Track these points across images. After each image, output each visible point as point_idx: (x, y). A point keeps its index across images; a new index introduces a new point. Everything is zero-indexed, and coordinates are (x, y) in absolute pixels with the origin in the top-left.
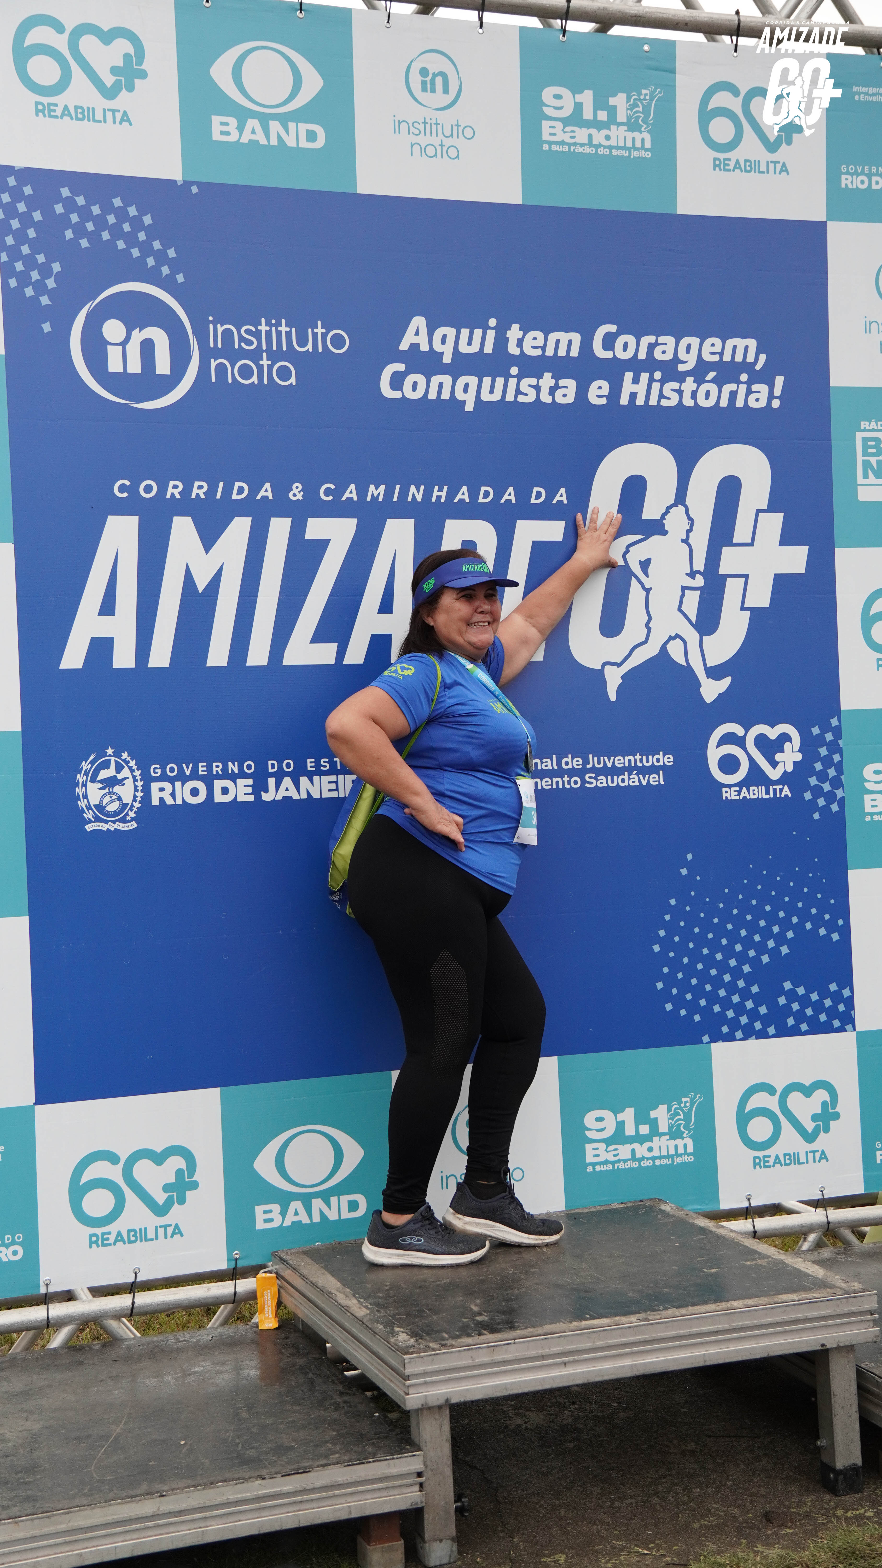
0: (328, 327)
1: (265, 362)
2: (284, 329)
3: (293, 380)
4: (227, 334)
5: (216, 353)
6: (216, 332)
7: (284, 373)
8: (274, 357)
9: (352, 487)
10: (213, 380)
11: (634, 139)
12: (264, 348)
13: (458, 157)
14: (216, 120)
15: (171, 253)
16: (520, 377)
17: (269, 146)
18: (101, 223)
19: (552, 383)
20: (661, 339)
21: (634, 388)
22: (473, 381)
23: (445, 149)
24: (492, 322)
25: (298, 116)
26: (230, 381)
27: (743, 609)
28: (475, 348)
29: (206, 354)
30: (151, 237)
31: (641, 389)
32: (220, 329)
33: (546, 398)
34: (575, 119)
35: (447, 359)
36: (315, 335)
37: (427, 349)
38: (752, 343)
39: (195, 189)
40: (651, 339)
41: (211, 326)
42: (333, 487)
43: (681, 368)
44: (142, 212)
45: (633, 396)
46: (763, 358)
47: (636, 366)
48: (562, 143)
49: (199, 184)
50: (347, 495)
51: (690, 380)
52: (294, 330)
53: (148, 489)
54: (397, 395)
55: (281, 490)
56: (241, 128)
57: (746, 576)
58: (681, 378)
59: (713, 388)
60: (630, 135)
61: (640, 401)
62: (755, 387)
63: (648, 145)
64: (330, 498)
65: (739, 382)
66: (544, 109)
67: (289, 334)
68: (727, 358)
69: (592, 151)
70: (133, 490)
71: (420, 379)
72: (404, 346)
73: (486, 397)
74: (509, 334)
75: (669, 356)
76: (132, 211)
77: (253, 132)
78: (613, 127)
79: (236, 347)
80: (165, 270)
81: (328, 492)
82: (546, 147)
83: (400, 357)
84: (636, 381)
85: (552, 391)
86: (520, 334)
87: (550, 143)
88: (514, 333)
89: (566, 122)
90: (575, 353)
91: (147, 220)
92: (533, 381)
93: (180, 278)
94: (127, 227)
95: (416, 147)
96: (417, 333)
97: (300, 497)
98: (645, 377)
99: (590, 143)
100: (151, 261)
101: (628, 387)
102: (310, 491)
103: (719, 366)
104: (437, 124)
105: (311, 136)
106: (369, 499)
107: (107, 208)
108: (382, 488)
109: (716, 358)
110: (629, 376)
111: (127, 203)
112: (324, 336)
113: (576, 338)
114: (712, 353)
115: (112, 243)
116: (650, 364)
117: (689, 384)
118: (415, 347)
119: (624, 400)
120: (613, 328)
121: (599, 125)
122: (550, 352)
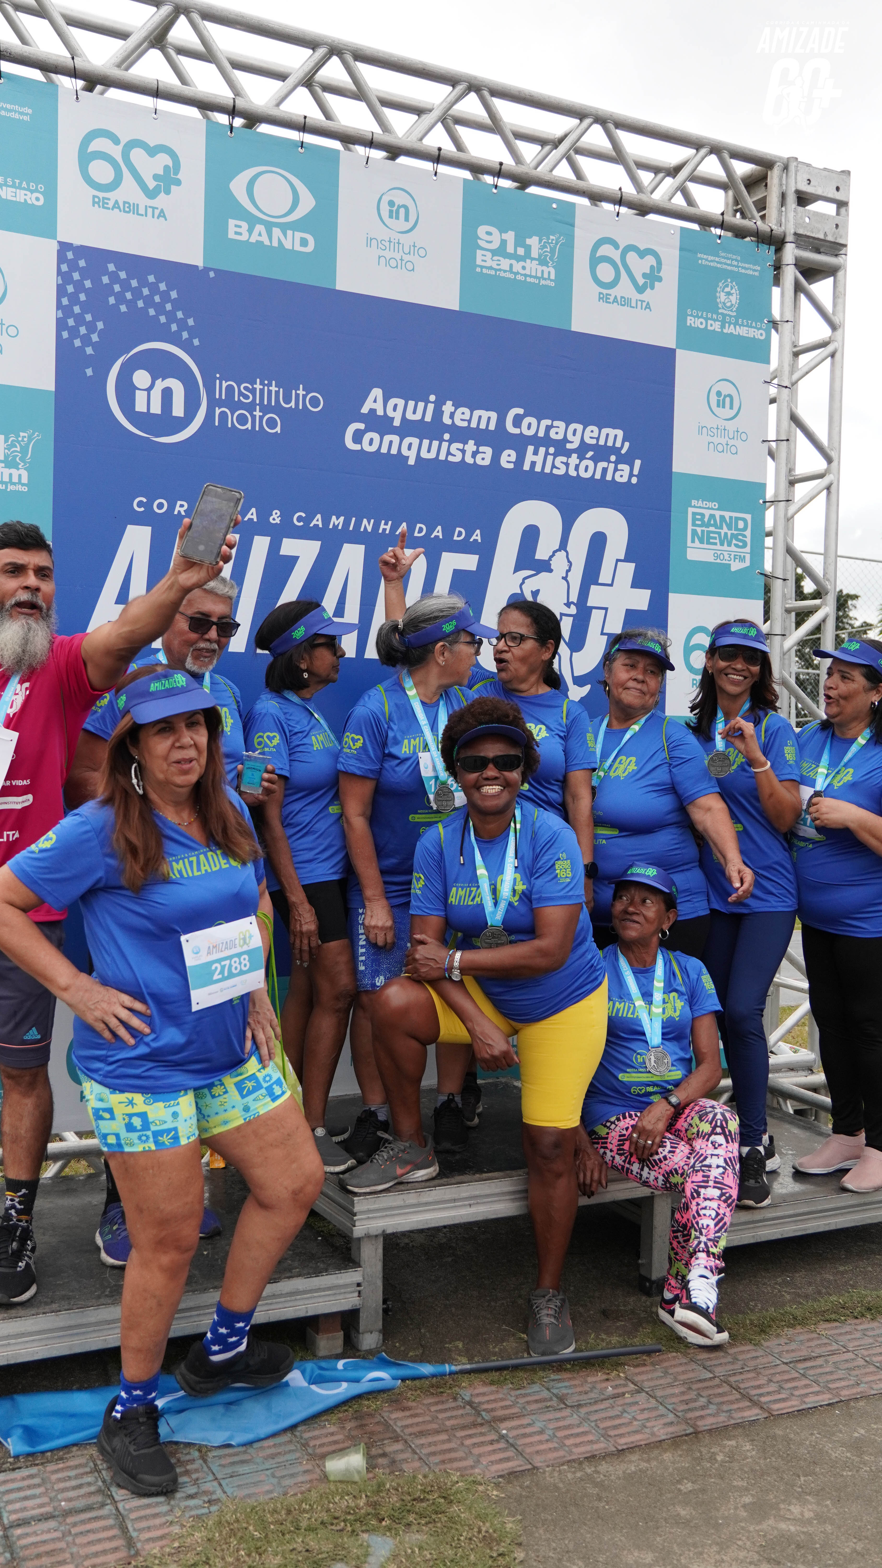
0: (308, 390)
1: (258, 413)
2: (274, 388)
3: (278, 429)
4: (230, 389)
5: (220, 403)
6: (222, 387)
7: (272, 423)
8: (265, 410)
9: (319, 516)
10: (217, 424)
11: (543, 271)
12: (258, 402)
13: (413, 270)
14: (232, 223)
15: (191, 322)
16: (451, 442)
17: (271, 247)
18: (137, 293)
19: (474, 449)
20: (556, 423)
21: (535, 458)
22: (415, 441)
23: (404, 263)
24: (432, 398)
25: (295, 226)
26: (230, 426)
27: (602, 634)
28: (418, 417)
29: (213, 403)
30: (175, 308)
31: (539, 459)
32: (224, 385)
33: (469, 460)
34: (501, 251)
35: (397, 423)
36: (297, 395)
37: (382, 414)
38: (620, 433)
39: (212, 274)
40: (548, 422)
41: (218, 381)
42: (304, 515)
43: (569, 446)
44: (170, 288)
45: (533, 464)
46: (627, 444)
47: (537, 442)
48: (491, 268)
49: (216, 271)
50: (314, 522)
51: (574, 456)
52: (281, 390)
53: (160, 506)
54: (357, 447)
55: (264, 515)
56: (250, 231)
57: (606, 609)
58: (568, 453)
59: (591, 464)
60: (540, 268)
61: (538, 469)
62: (620, 466)
63: (553, 277)
64: (301, 524)
65: (609, 462)
66: (479, 241)
67: (277, 393)
68: (602, 442)
69: (512, 276)
70: (148, 506)
71: (376, 436)
72: (365, 410)
73: (424, 455)
74: (444, 408)
75: (560, 437)
76: (163, 287)
77: (260, 235)
78: (528, 261)
79: (236, 399)
80: (185, 335)
81: (300, 519)
82: (478, 270)
83: (361, 418)
84: (536, 453)
85: (474, 454)
86: (453, 409)
87: (482, 267)
88: (448, 407)
89: (494, 253)
90: (492, 427)
91: (174, 294)
92: (460, 446)
93: (196, 342)
94: (157, 299)
95: (382, 259)
96: (375, 401)
97: (278, 521)
98: (542, 450)
99: (511, 271)
100: (174, 327)
101: (529, 457)
102: (286, 517)
103: (595, 447)
104: (399, 243)
105: (304, 243)
106: (331, 527)
107: (143, 283)
108: (342, 519)
109: (594, 442)
110: (531, 449)
111: (159, 280)
112: (304, 397)
113: (494, 416)
114: (591, 438)
115: (145, 310)
116: (546, 441)
117: (574, 460)
118: (373, 411)
119: (527, 467)
120: (521, 411)
121: (519, 258)
122: (474, 425)
